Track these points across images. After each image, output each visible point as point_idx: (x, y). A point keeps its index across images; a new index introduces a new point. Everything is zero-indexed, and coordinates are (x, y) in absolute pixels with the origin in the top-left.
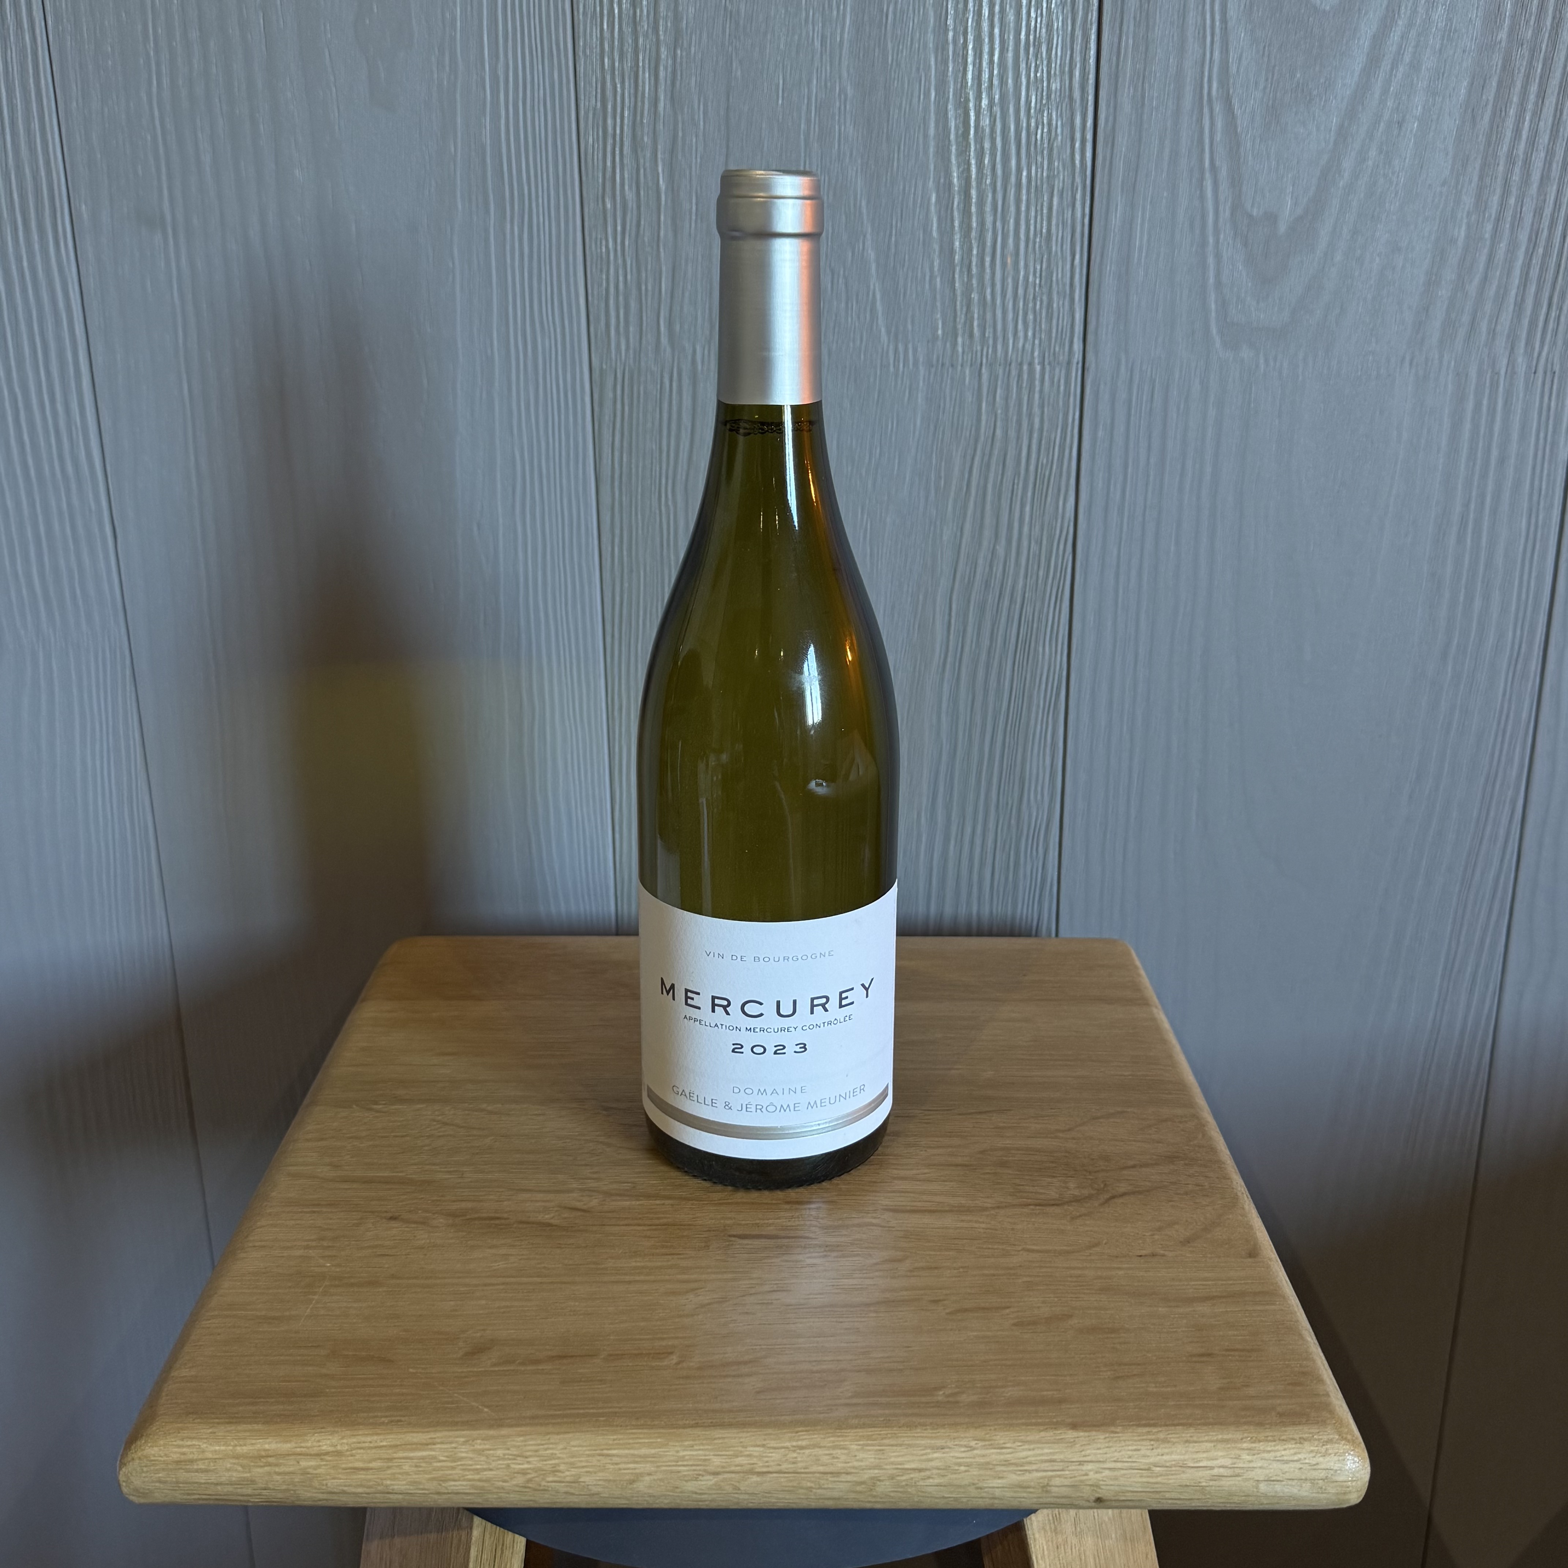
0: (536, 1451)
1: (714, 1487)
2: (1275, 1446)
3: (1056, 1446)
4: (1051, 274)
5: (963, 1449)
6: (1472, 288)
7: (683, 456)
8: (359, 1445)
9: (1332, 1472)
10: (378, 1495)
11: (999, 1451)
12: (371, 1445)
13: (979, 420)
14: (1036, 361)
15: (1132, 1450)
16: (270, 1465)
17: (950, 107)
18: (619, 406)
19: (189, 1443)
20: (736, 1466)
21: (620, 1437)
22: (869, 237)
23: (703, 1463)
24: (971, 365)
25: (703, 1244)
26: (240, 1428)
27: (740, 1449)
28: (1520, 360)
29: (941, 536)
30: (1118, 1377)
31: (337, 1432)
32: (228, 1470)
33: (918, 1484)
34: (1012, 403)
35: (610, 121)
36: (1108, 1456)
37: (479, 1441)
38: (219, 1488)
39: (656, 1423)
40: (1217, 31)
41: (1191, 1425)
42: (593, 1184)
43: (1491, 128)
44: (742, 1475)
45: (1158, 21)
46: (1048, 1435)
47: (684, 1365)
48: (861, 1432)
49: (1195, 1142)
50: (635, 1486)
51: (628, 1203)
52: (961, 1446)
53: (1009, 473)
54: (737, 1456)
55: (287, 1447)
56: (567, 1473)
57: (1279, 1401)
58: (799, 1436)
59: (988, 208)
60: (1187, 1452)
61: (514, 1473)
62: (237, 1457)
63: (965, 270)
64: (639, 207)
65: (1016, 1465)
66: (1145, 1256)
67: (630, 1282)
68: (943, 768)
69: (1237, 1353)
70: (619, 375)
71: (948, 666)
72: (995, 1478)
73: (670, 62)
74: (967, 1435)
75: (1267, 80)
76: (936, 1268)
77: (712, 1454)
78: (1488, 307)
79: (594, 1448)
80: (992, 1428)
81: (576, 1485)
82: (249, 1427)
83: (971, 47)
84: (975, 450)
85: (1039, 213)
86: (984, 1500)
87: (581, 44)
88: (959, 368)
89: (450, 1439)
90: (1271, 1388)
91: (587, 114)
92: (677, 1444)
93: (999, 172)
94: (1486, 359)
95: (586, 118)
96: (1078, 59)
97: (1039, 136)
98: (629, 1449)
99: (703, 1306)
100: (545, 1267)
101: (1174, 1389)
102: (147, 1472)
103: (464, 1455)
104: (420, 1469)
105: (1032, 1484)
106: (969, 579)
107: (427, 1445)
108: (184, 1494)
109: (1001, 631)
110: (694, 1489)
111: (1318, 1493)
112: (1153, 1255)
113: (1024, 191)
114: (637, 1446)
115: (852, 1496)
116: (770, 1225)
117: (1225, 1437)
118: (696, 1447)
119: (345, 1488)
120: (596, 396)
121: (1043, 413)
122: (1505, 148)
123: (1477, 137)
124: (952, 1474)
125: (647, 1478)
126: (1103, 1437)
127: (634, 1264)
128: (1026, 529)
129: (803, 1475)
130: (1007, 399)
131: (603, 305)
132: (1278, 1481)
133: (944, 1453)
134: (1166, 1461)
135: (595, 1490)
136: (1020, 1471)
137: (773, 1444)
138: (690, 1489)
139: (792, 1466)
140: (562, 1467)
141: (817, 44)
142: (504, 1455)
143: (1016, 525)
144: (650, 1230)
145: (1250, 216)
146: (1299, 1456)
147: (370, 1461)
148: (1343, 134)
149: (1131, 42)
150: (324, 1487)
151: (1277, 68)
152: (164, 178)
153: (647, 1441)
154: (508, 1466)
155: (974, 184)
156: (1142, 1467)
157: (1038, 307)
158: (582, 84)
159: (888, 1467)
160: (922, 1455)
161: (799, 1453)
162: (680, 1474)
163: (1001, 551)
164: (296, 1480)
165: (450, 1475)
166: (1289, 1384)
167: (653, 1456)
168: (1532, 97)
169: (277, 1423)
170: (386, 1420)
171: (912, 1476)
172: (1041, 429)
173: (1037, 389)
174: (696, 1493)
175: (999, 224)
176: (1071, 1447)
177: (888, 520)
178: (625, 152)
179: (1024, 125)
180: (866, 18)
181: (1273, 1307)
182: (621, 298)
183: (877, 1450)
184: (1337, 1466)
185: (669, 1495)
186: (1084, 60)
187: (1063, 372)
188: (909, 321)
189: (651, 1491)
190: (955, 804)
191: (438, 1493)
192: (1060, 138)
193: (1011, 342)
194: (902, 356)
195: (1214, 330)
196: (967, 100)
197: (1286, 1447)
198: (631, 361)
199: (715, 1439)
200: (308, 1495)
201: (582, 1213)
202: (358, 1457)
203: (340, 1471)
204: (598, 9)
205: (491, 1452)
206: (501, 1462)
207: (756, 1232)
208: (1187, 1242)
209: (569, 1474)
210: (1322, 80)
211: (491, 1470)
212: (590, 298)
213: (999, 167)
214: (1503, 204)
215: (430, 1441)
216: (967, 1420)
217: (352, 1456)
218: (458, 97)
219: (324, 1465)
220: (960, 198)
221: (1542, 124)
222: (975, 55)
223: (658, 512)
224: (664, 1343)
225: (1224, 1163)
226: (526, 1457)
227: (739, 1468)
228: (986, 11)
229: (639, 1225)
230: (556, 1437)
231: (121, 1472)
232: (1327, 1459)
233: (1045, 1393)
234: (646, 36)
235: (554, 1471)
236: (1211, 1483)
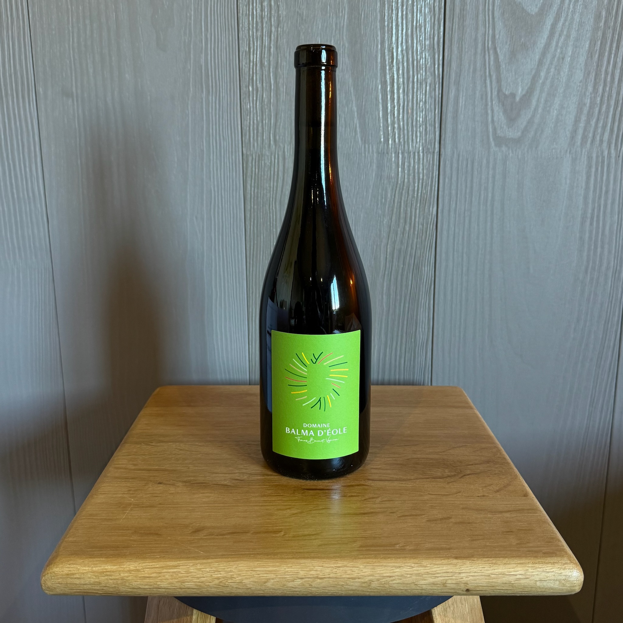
0: (224, 569)
1: (301, 585)
2: (542, 565)
3: (449, 566)
4: (426, 117)
5: (409, 568)
6: (593, 123)
7: (279, 189)
8: (147, 567)
9: (568, 577)
10: (154, 589)
11: (424, 568)
12: (152, 567)
13: (398, 175)
14: (421, 151)
15: (481, 568)
16: (107, 575)
17: (386, 51)
18: (254, 169)
19: (72, 566)
20: (311, 575)
21: (260, 563)
22: (354, 102)
23: (297, 574)
24: (395, 153)
25: (292, 492)
26: (94, 560)
27: (312, 567)
28: (613, 151)
29: (383, 222)
30: (473, 540)
31: (137, 561)
32: (90, 578)
33: (389, 583)
34: (411, 168)
35: (252, 56)
36: (472, 570)
37: (199, 565)
38: (85, 586)
39: (276, 557)
40: (491, 22)
41: (506, 557)
42: (244, 471)
43: (599, 60)
44: (313, 579)
45: (467, 18)
46: (445, 561)
47: (287, 536)
48: (364, 560)
49: (497, 456)
50: (266, 584)
51: (259, 477)
52: (408, 566)
53: (410, 197)
54: (311, 571)
55: (115, 567)
56: (237, 579)
57: (542, 548)
58: (338, 562)
59: (401, 91)
60: (505, 568)
61: (214, 579)
62: (93, 572)
63: (392, 115)
64: (263, 90)
65: (432, 574)
66: (480, 496)
67: (262, 506)
68: (384, 317)
69: (523, 531)
70: (254, 157)
71: (386, 275)
72: (423, 580)
73: (276, 33)
74: (410, 561)
75: (510, 41)
76: (392, 500)
77: (300, 570)
78: (599, 130)
79: (249, 567)
80: (421, 559)
81: (241, 584)
82: (99, 559)
83: (394, 28)
84: (396, 187)
85: (421, 93)
86: (418, 590)
87: (241, 26)
88: (390, 154)
89: (186, 564)
90: (539, 543)
91: (243, 53)
92: (285, 566)
93: (406, 76)
94: (599, 151)
95: (242, 55)
96: (436, 33)
97: (421, 63)
98: (264, 568)
99: (294, 514)
100: (225, 501)
101: (497, 544)
102: (54, 579)
103: (192, 571)
104: (173, 577)
105: (439, 583)
106: (394, 239)
107: (176, 566)
108: (70, 589)
109: (407, 261)
110: (292, 586)
111: (562, 586)
112: (484, 496)
113: (415, 84)
114: (267, 566)
115: (361, 589)
116: (320, 485)
117: (521, 562)
118: (293, 567)
119: (140, 586)
120: (245, 165)
121: (423, 172)
122: (604, 68)
123: (593, 64)
124: (404, 578)
125: (272, 581)
126: (469, 562)
127: (263, 499)
128: (417, 220)
129: (340, 579)
130: (409, 166)
131: (248, 129)
132: (545, 581)
133: (400, 569)
134: (496, 572)
135: (249, 586)
136: (434, 577)
137: (327, 565)
138: (291, 585)
139: (336, 575)
140: (235, 576)
141: (334, 26)
142: (210, 571)
143: (413, 218)
144: (269, 487)
145: (505, 94)
146: (553, 570)
147: (151, 574)
148: (541, 63)
149: (457, 26)
150: (131, 586)
151: (514, 36)
152: (74, 78)
153: (272, 564)
154: (211, 575)
155: (395, 81)
156: (486, 575)
157: (421, 130)
158: (241, 42)
159: (377, 575)
160: (391, 570)
161: (338, 569)
162: (286, 579)
163: (407, 228)
164: (119, 582)
165: (187, 580)
166: (546, 542)
167: (275, 571)
168: (614, 49)
169: (111, 558)
170: (159, 556)
171: (387, 579)
172: (423, 179)
173: (421, 162)
174: (293, 588)
175: (405, 97)
176: (455, 566)
177: (362, 215)
178: (258, 69)
179: (415, 58)
180: (353, 16)
181: (537, 514)
182: (255, 126)
183: (371, 568)
184: (570, 574)
185: (281, 589)
186: (439, 33)
187: (432, 156)
188: (370, 136)
189: (274, 587)
190: (389, 332)
191: (181, 588)
192: (429, 64)
193: (411, 144)
194: (367, 149)
195: (491, 139)
196: (393, 48)
197: (547, 566)
198: (259, 151)
199: (302, 563)
200: (124, 590)
201: (240, 481)
202: (146, 572)
203: (138, 578)
204: (248, 12)
205: (204, 569)
206: (208, 574)
207: (314, 487)
208: (498, 491)
209: (238, 579)
210: (532, 41)
211: (204, 577)
212: (243, 126)
213: (405, 74)
214: (604, 90)
215: (177, 565)
216: (410, 556)
217: (143, 571)
218: (192, 47)
219: (132, 576)
220: (390, 87)
221: (618, 59)
222: (396, 31)
223: (269, 212)
224: (277, 528)
225: (509, 463)
226: (219, 572)
227: (311, 576)
228: (400, 14)
229: (264, 485)
230: (232, 563)
231: (42, 580)
232: (566, 571)
233: (442, 546)
234: (266, 23)
235: (232, 578)
236: (516, 582)
